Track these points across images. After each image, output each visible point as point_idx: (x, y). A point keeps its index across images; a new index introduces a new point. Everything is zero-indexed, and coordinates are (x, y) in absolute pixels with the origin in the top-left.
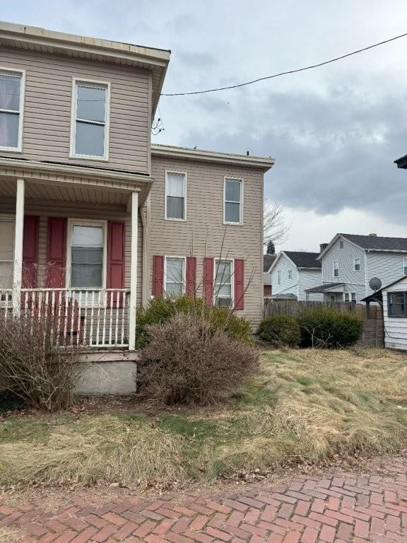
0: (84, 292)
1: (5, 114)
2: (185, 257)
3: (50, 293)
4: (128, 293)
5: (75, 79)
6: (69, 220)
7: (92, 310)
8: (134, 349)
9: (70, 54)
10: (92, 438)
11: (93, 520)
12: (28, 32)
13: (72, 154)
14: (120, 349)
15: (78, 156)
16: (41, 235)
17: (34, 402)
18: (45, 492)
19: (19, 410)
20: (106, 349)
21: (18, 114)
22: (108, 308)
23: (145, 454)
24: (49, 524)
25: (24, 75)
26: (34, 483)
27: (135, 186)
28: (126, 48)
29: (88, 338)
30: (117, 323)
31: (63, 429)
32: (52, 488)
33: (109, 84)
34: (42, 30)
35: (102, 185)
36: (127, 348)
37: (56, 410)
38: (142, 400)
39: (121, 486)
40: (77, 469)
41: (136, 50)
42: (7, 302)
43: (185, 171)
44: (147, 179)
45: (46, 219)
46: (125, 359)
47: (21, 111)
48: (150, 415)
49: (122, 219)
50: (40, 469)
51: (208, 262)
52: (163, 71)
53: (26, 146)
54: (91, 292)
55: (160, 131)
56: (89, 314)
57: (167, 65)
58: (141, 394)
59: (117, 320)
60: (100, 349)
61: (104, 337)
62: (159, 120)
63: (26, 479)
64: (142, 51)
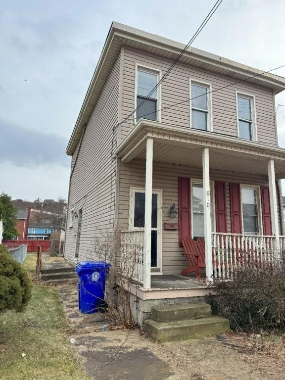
5: (237, 92)
12: (222, 61)
16: (226, 195)
21: (207, 112)
25: (211, 87)
33: (254, 96)
45: (228, 184)
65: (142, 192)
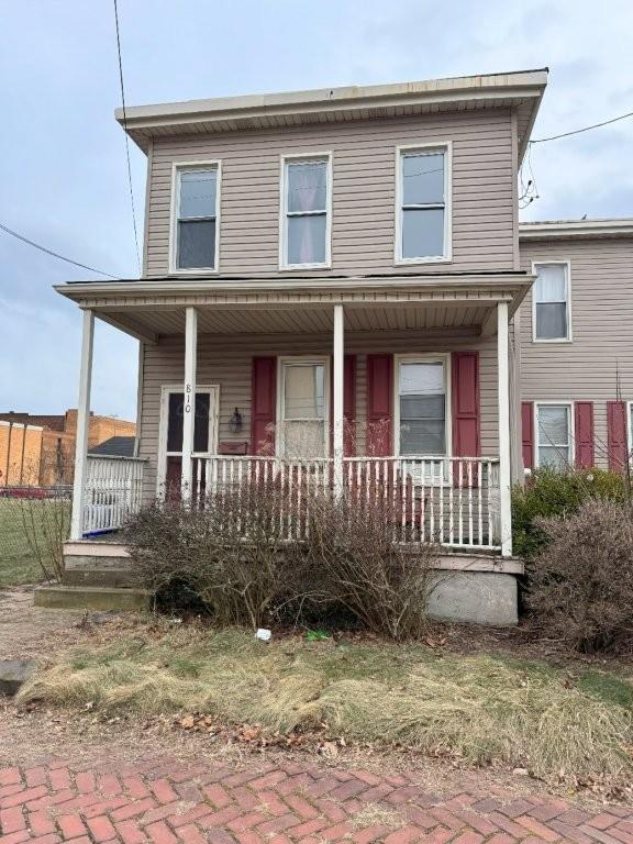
0: (419, 462)
1: (307, 219)
2: (571, 403)
3: (373, 463)
4: (496, 464)
5: (399, 148)
6: (396, 356)
7: (441, 491)
8: (510, 554)
9: (391, 113)
10: (471, 690)
11: (504, 823)
12: (334, 97)
13: (399, 259)
14: (486, 552)
15: (405, 261)
16: (358, 381)
17: (371, 623)
18: (418, 761)
19: (353, 631)
20: (464, 550)
21: (325, 214)
22: (456, 486)
23: (565, 729)
24: (437, 813)
25: (331, 157)
26: (398, 745)
27: (503, 293)
28: (475, 83)
29: (437, 533)
30: (480, 511)
31: (422, 668)
32: (425, 758)
33: (449, 143)
34: (354, 89)
35: (451, 299)
36: (499, 552)
37: (404, 638)
38: (531, 638)
39: (531, 775)
40: (458, 734)
41: (491, 82)
42: (316, 475)
43: (567, 257)
44: (523, 280)
45: (364, 358)
46: (497, 569)
47: (329, 210)
48: (555, 665)
49: (475, 348)
50: (403, 726)
51: (616, 410)
52: (534, 104)
53: (337, 257)
54: (428, 462)
55: (532, 200)
56: (437, 495)
57: (542, 94)
58: (525, 629)
59: (480, 506)
60: (455, 550)
61: (461, 532)
62: (530, 183)
63: (386, 736)
64: (500, 82)
65: (179, 391)
